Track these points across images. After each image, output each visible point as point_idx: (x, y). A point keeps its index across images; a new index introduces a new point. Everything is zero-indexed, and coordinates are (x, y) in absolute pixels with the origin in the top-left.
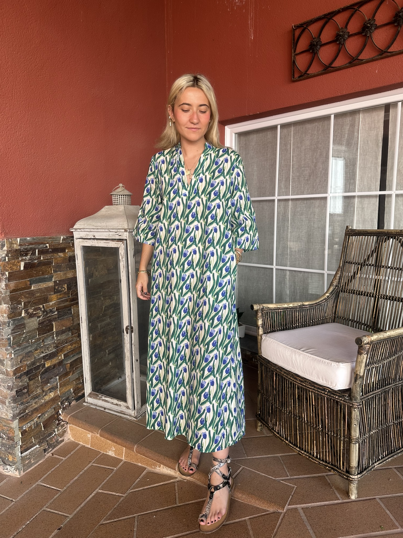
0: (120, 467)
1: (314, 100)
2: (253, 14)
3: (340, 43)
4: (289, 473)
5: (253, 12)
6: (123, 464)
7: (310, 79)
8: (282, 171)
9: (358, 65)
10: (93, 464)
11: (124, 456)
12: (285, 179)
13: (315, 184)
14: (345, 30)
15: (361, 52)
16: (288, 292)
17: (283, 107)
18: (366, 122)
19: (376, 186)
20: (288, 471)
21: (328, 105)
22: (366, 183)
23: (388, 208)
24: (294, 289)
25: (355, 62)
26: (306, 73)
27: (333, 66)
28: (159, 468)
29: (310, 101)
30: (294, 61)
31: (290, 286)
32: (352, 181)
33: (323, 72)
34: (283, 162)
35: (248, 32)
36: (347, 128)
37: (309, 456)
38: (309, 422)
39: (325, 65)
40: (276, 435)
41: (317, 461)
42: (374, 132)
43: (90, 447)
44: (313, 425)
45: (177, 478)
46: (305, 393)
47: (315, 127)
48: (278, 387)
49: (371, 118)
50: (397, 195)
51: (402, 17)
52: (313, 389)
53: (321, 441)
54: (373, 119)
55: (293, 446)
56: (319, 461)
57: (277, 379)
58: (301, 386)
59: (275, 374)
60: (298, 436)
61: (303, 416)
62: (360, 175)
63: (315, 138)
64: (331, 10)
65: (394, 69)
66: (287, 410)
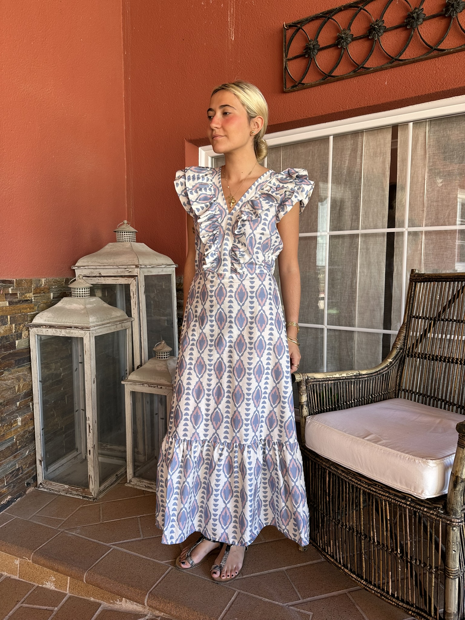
0: (63, 605)
1: (310, 116)
2: (234, 9)
3: (342, 47)
4: (300, 594)
5: (233, 8)
6: (66, 601)
7: (305, 91)
9: (365, 74)
10: (22, 605)
11: (68, 589)
13: (310, 221)
14: (348, 32)
15: (367, 60)
17: (273, 124)
18: (370, 146)
19: (383, 222)
20: (299, 591)
21: (326, 123)
22: (371, 220)
23: (398, 249)
25: (359, 71)
26: (300, 82)
27: (333, 74)
28: (120, 603)
29: (305, 117)
30: (286, 67)
32: (354, 217)
33: (322, 81)
35: (227, 31)
36: (347, 153)
37: (380, 594)
38: (381, 544)
39: (324, 73)
40: (329, 559)
41: (393, 602)
42: (380, 159)
43: (19, 579)
44: (388, 549)
45: (146, 615)
46: (374, 501)
47: (310, 151)
48: (333, 493)
49: (377, 142)
50: (409, 233)
51: (416, 18)
52: (388, 497)
53: (400, 573)
54: (378, 143)
55: (355, 577)
56: (396, 601)
57: (331, 479)
58: (369, 491)
59: (327, 473)
60: (364, 563)
61: (372, 535)
62: (364, 209)
63: (309, 165)
64: (330, 8)
65: (406, 81)
66: (346, 525)
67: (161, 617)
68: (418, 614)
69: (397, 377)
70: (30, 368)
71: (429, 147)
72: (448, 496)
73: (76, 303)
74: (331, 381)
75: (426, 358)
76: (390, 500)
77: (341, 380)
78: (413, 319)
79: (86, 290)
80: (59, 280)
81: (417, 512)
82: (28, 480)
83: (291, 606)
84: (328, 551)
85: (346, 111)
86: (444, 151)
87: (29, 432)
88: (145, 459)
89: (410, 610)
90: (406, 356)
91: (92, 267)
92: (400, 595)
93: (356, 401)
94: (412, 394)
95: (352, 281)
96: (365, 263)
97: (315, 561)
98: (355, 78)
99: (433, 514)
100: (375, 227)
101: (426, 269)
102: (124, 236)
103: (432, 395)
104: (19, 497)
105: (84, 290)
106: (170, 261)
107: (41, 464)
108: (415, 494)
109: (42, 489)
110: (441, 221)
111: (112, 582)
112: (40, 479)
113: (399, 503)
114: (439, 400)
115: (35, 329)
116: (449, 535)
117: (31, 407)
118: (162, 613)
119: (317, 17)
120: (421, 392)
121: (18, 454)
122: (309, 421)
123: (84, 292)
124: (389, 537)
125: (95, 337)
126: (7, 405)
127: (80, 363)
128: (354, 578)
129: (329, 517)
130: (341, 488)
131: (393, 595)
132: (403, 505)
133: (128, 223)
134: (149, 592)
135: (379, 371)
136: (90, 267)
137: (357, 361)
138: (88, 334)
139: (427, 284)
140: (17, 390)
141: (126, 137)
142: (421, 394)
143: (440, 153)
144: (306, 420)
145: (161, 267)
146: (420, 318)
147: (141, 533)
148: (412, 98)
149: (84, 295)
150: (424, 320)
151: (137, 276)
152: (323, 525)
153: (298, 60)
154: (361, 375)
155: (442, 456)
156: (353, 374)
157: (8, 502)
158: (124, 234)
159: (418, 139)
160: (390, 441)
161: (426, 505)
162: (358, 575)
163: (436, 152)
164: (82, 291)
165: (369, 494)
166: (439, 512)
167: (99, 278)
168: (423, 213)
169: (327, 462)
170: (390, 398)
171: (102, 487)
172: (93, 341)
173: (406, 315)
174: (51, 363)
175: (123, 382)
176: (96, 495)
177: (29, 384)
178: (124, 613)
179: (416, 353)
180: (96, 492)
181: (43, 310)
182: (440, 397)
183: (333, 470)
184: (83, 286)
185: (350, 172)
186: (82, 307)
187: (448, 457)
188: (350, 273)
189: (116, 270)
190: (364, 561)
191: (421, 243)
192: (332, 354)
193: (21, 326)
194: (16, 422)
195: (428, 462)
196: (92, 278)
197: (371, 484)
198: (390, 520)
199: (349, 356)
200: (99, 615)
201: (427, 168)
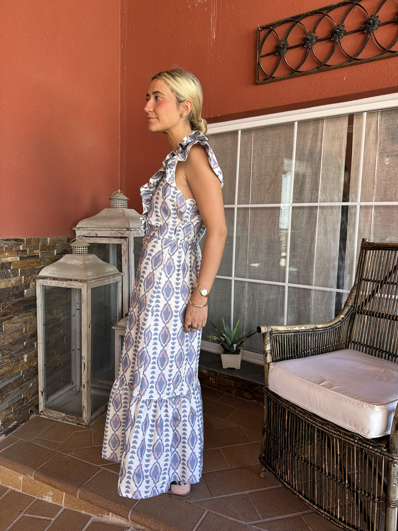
0: (59, 516)
1: (278, 105)
2: (215, 12)
3: (307, 47)
5: (215, 11)
6: (62, 513)
7: (275, 83)
8: (242, 179)
9: (326, 71)
10: (24, 514)
11: (63, 502)
12: (245, 187)
13: (275, 194)
14: (313, 34)
15: (329, 58)
16: (246, 305)
18: (329, 132)
19: (338, 196)
21: (292, 111)
22: (328, 194)
23: (351, 220)
24: (253, 302)
25: (322, 68)
26: (271, 76)
27: (299, 70)
28: (107, 517)
29: (274, 106)
30: (259, 63)
31: (248, 299)
32: (314, 191)
33: (289, 76)
34: (242, 170)
35: (210, 30)
36: (309, 137)
37: (330, 518)
38: (331, 475)
39: (291, 68)
40: (286, 486)
41: (340, 525)
42: (337, 142)
43: (22, 492)
44: (337, 479)
45: (129, 528)
46: (326, 438)
47: (277, 134)
48: (291, 429)
49: (335, 128)
50: (361, 207)
51: (372, 24)
52: (338, 435)
53: (347, 501)
54: (336, 129)
55: (309, 503)
56: (343, 524)
57: (290, 418)
58: (323, 430)
59: (287, 412)
60: (316, 491)
61: (324, 467)
62: (323, 185)
63: (276, 146)
64: (298, 14)
65: (362, 77)
66: (302, 458)
69: (348, 331)
70: (36, 313)
71: (380, 134)
72: (391, 436)
73: (76, 260)
74: (292, 333)
75: (373, 315)
76: (341, 438)
77: (300, 332)
78: (363, 281)
79: (85, 248)
80: (62, 239)
81: (364, 449)
82: (31, 408)
83: (253, 525)
84: (285, 479)
85: (310, 101)
86: (393, 138)
87: (33, 368)
90: (356, 312)
91: (90, 229)
92: (347, 519)
93: (312, 350)
94: (360, 346)
95: (311, 247)
96: (322, 231)
97: (274, 487)
98: (318, 74)
99: (377, 452)
100: (332, 201)
101: (375, 238)
102: (117, 203)
103: (378, 347)
104: (24, 422)
105: (83, 248)
107: (42, 395)
108: (363, 434)
109: (43, 416)
110: (389, 198)
111: (101, 499)
112: (41, 408)
113: (348, 441)
114: (384, 351)
115: (41, 281)
116: (391, 471)
117: (35, 346)
118: (143, 527)
119: (286, 21)
120: (368, 344)
121: (24, 385)
122: (272, 367)
123: (83, 251)
124: (339, 470)
125: (92, 288)
126: (15, 344)
127: (77, 309)
128: (307, 503)
129: (287, 450)
130: (298, 426)
131: (340, 519)
132: (351, 443)
133: (121, 192)
134: (132, 508)
135: (332, 325)
136: (88, 229)
137: (313, 315)
138: (85, 287)
139: (376, 252)
140: (24, 331)
141: (121, 118)
142: (368, 346)
143: (389, 139)
144: (269, 366)
146: (369, 280)
148: (367, 92)
149: (83, 253)
150: (372, 282)
151: (127, 237)
152: (281, 456)
153: (269, 57)
154: (318, 328)
155: (387, 402)
156: (310, 327)
157: (14, 426)
158: (117, 201)
159: (371, 127)
160: (341, 387)
162: (311, 501)
163: (386, 138)
164: (82, 250)
165: (322, 432)
166: (382, 450)
167: (96, 238)
168: (374, 189)
169: (286, 403)
170: (341, 349)
171: (94, 416)
172: (90, 292)
173: (357, 278)
174: (54, 309)
175: (113, 328)
176: (88, 423)
177: (34, 327)
178: (110, 525)
179: (365, 310)
180: (88, 420)
181: (48, 264)
182: (385, 349)
183: (291, 410)
184: (82, 245)
185: (311, 153)
186: (81, 263)
187: (391, 403)
188: (309, 239)
189: (110, 232)
190: (316, 489)
191: (370, 215)
192: (291, 308)
193: (30, 278)
194: (23, 358)
195: (374, 407)
196: (89, 238)
197: (324, 424)
198: (339, 455)
199: (306, 310)
200: (89, 526)
201: (377, 151)
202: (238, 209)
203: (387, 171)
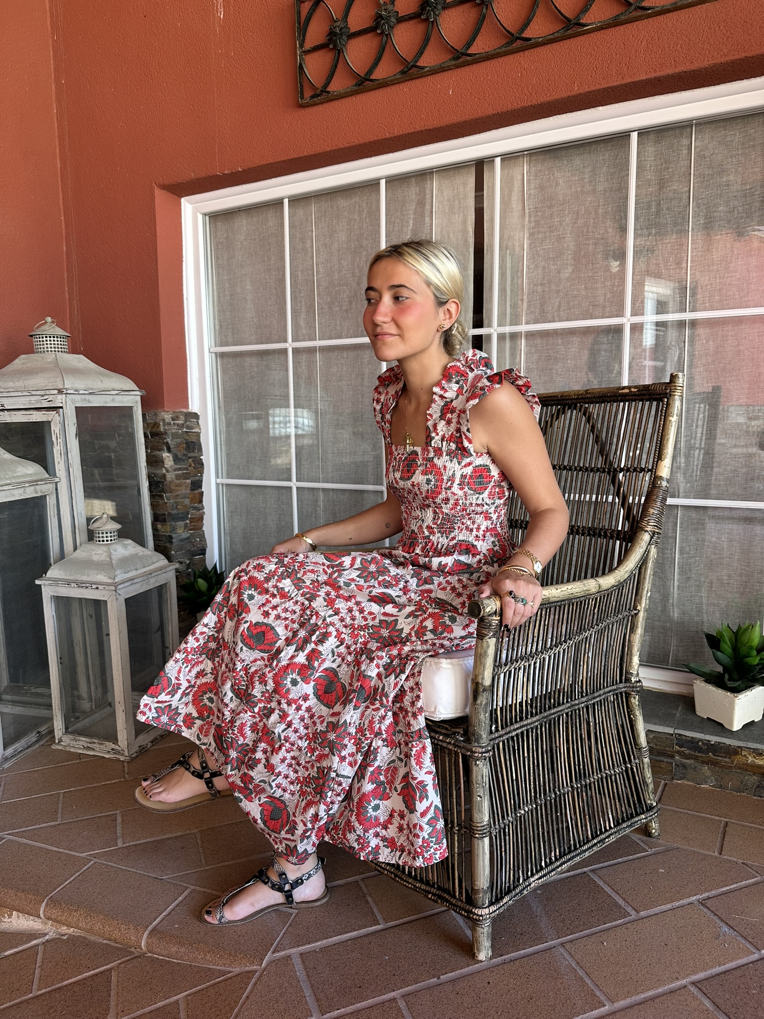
1: (342, 146)
3: (383, 32)
7: (333, 103)
9: (418, 78)
12: (307, 308)
14: (390, 7)
15: (422, 53)
17: (287, 158)
18: (444, 196)
25: (411, 71)
26: (324, 90)
27: (373, 77)
28: (9, 920)
29: (335, 148)
30: (301, 65)
33: (355, 88)
34: (300, 275)
35: (213, 2)
36: (412, 208)
39: (358, 75)
42: (459, 217)
45: (46, 934)
47: (355, 207)
49: (453, 190)
50: (500, 336)
54: (455, 191)
63: (355, 227)
67: (70, 935)
68: (440, 897)
71: (529, 198)
85: (396, 138)
86: (551, 205)
88: (91, 707)
89: (429, 892)
98: (406, 83)
99: (450, 744)
106: (129, 384)
110: (550, 316)
116: (472, 774)
118: (72, 929)
133: (53, 322)
134: (48, 898)
141: (62, 181)
145: (108, 393)
147: (59, 815)
148: (489, 116)
151: (61, 407)
153: (320, 53)
158: (45, 339)
159: (513, 185)
161: (443, 731)
163: (540, 206)
166: (457, 739)
167: (2, 413)
168: (523, 303)
175: (37, 582)
189: (28, 399)
191: (519, 352)
195: (441, 663)
201: (526, 231)
202: (296, 351)
203: (544, 268)
